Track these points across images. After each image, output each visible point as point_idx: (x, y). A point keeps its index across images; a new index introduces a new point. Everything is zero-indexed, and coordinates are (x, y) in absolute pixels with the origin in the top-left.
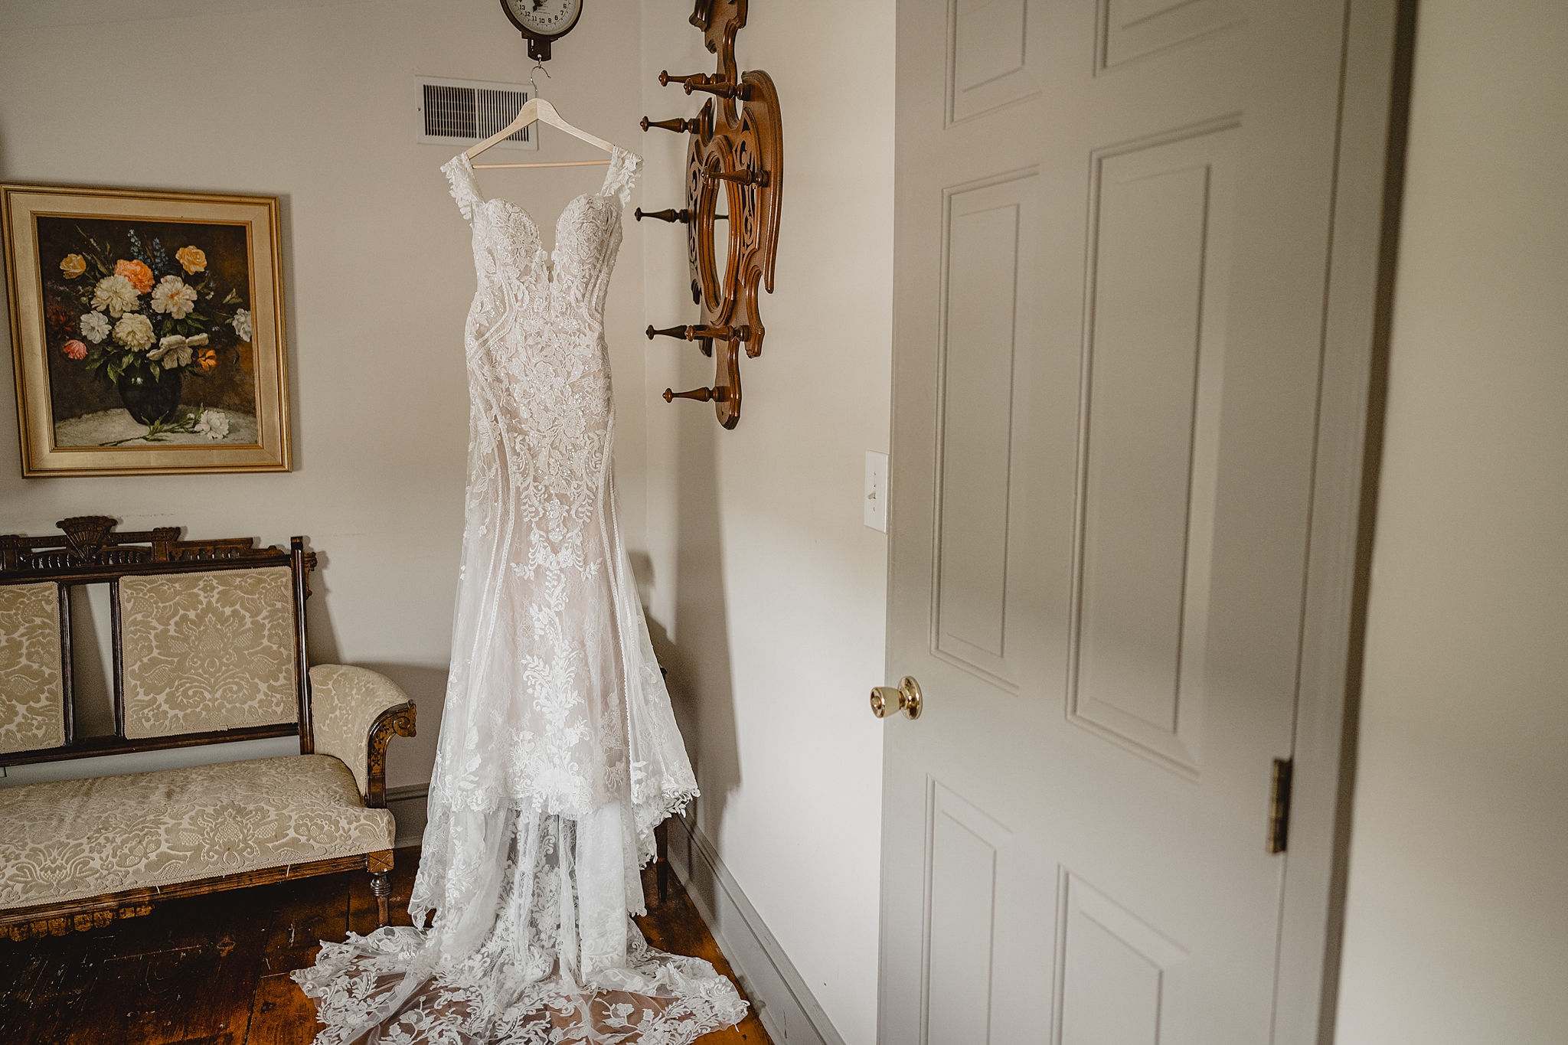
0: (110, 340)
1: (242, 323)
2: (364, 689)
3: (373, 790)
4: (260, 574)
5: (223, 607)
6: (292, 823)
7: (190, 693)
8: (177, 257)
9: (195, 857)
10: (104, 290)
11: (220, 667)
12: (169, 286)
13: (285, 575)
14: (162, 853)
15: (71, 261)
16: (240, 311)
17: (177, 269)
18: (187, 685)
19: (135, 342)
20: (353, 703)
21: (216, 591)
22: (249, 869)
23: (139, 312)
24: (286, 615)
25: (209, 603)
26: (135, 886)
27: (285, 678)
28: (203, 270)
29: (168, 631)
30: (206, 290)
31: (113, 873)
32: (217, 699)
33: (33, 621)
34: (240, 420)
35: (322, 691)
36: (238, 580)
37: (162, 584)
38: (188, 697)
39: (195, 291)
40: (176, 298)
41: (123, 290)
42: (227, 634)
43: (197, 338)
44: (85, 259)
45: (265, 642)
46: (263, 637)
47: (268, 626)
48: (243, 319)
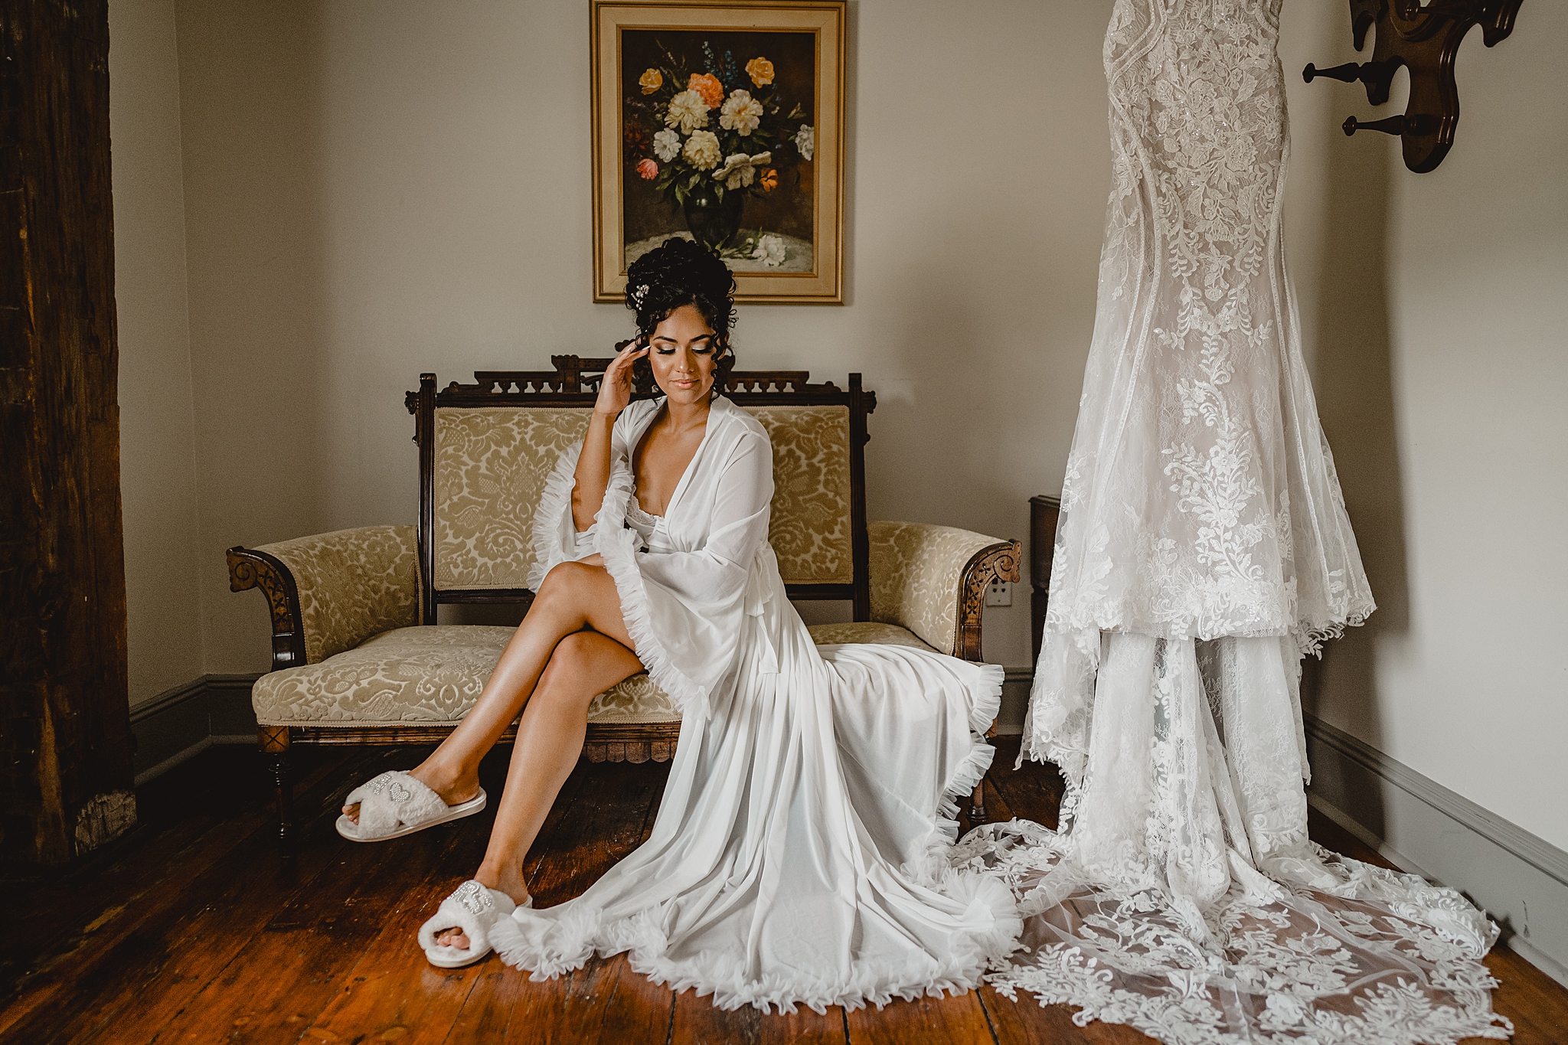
0: (680, 159)
1: (804, 140)
4: (817, 412)
8: (747, 69)
10: (677, 106)
12: (738, 101)
13: (843, 415)
15: (650, 76)
16: (804, 127)
17: (745, 82)
19: (703, 161)
23: (708, 129)
24: (843, 460)
27: (841, 531)
28: (770, 83)
30: (771, 104)
34: (796, 245)
36: (794, 417)
39: (761, 107)
40: (743, 114)
41: (695, 106)
42: (781, 475)
43: (760, 156)
44: (662, 73)
45: (821, 489)
46: (819, 482)
47: (824, 470)
48: (806, 136)
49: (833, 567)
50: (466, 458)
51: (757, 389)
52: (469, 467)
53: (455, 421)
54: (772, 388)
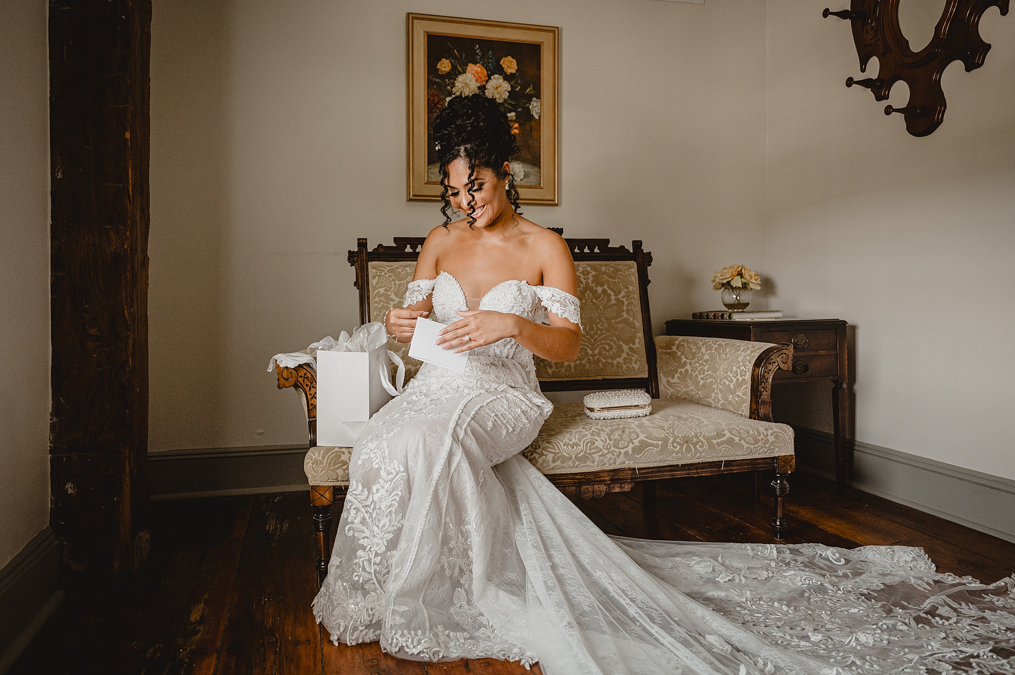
1: (535, 107)
3: (764, 411)
4: (618, 265)
5: (597, 286)
6: (724, 427)
8: (501, 63)
9: (665, 447)
10: (460, 82)
12: (496, 82)
13: (633, 267)
14: (641, 440)
15: (443, 63)
16: (534, 99)
17: (500, 70)
21: (590, 275)
22: (697, 461)
24: (634, 296)
25: (587, 283)
26: (623, 466)
27: (638, 342)
28: (515, 72)
30: (515, 85)
31: (611, 452)
32: (596, 356)
34: (531, 169)
35: (667, 354)
36: (604, 268)
39: (510, 86)
40: (499, 89)
41: (470, 83)
42: (600, 306)
44: (451, 62)
45: (625, 315)
46: (623, 311)
47: (626, 303)
48: (535, 104)
49: (636, 366)
50: (393, 296)
52: (396, 302)
53: (384, 271)
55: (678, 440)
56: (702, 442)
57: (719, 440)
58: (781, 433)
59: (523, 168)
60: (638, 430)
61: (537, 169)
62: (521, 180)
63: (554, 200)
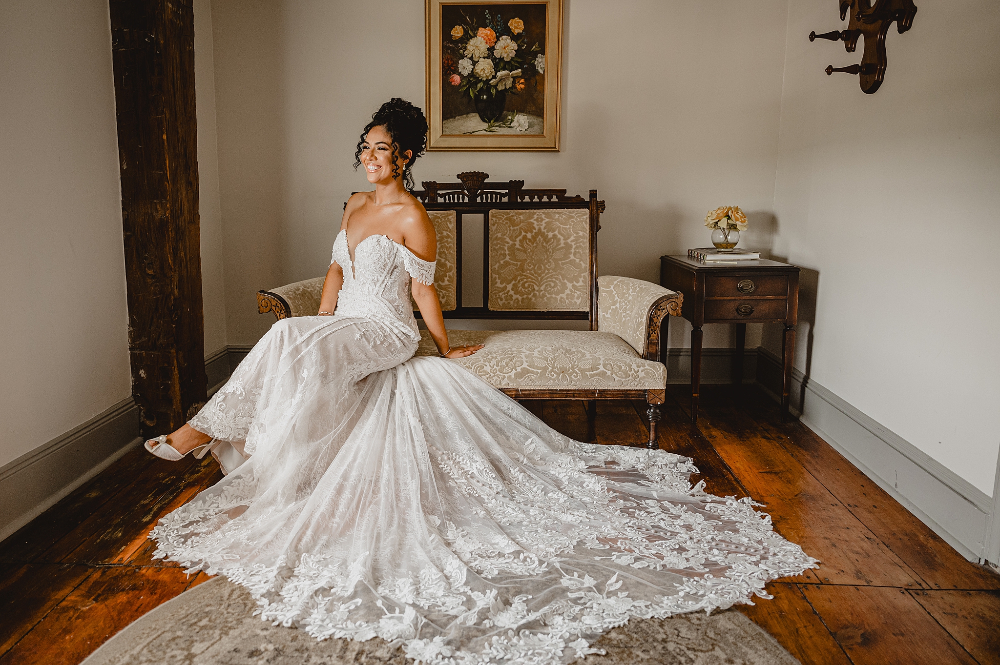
0: (472, 74)
1: (540, 63)
2: (638, 289)
3: (651, 350)
4: (570, 212)
5: (548, 232)
6: (601, 362)
7: (526, 285)
8: (509, 25)
9: (543, 373)
10: (471, 45)
11: (544, 271)
12: (504, 42)
13: (585, 214)
14: (524, 368)
15: (457, 30)
16: (539, 55)
17: (507, 31)
18: (525, 280)
19: (485, 75)
20: (630, 298)
21: (544, 221)
22: (573, 388)
23: (487, 58)
24: (585, 240)
25: (540, 229)
26: (508, 387)
27: (583, 281)
28: (522, 32)
29: (515, 245)
30: (522, 44)
31: (497, 375)
32: (542, 291)
33: (442, 233)
34: (535, 120)
35: (606, 292)
36: (557, 215)
37: (513, 216)
38: (525, 288)
39: (517, 45)
40: (506, 49)
41: (480, 45)
42: (549, 249)
43: (515, 72)
44: (463, 28)
45: (572, 257)
46: (571, 253)
47: (574, 247)
48: (540, 60)
49: (578, 302)
51: (536, 199)
54: (545, 199)
55: (556, 370)
56: (576, 373)
57: (592, 373)
58: (651, 370)
59: (528, 119)
60: (524, 359)
61: (541, 120)
62: (526, 130)
63: (555, 148)
